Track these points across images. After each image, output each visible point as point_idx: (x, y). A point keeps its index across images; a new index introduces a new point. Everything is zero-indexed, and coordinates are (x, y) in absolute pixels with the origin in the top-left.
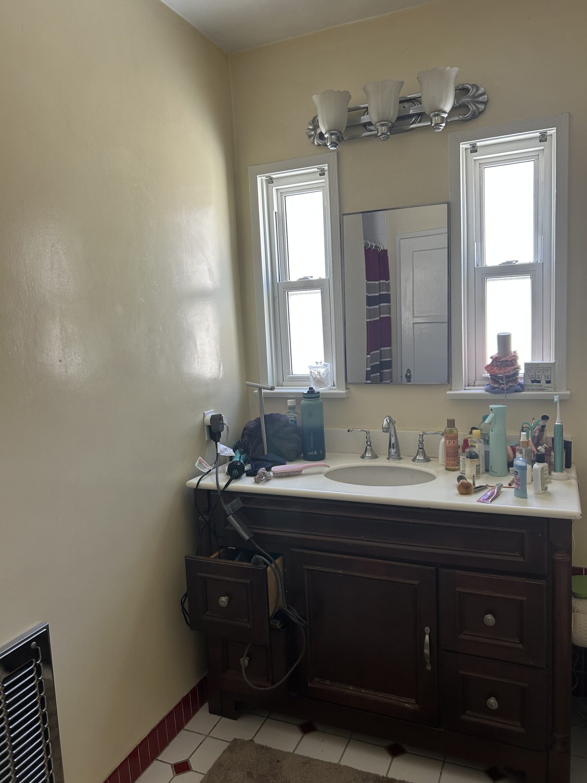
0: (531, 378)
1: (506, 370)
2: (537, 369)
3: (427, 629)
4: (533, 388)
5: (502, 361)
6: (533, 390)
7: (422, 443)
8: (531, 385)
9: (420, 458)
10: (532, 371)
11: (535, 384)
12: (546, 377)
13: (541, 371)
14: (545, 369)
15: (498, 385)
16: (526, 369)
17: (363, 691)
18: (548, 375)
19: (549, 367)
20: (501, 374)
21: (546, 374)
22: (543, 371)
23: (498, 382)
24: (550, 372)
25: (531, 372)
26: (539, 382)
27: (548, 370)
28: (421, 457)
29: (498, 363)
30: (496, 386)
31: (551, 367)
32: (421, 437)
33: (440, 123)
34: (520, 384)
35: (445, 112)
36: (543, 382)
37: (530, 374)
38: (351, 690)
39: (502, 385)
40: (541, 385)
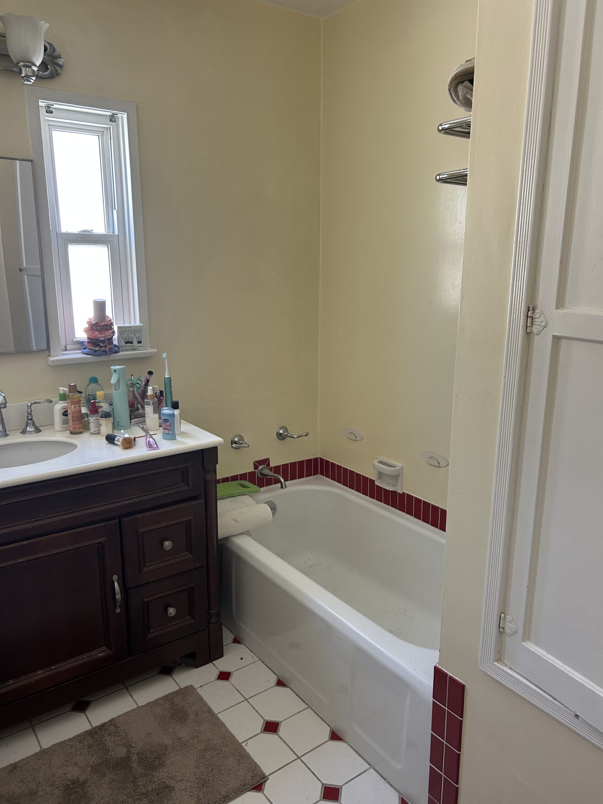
0: (124, 340)
1: (107, 334)
2: (129, 332)
3: (115, 577)
4: (127, 348)
5: (102, 326)
6: (127, 350)
7: (31, 414)
8: (125, 346)
9: (31, 430)
10: (126, 333)
11: (128, 344)
12: (137, 338)
13: (133, 333)
14: (136, 331)
15: (99, 348)
16: (120, 332)
17: (53, 668)
18: (139, 336)
19: (139, 330)
20: (102, 337)
21: (137, 335)
22: (135, 333)
23: (98, 345)
24: (140, 333)
25: (124, 334)
26: (132, 343)
27: (139, 332)
28: (31, 428)
29: (98, 328)
30: (97, 349)
31: (141, 330)
32: (29, 407)
33: (31, 76)
34: (115, 346)
35: (35, 66)
36: (135, 342)
37: (124, 336)
38: (40, 674)
39: (103, 348)
40: (134, 345)
